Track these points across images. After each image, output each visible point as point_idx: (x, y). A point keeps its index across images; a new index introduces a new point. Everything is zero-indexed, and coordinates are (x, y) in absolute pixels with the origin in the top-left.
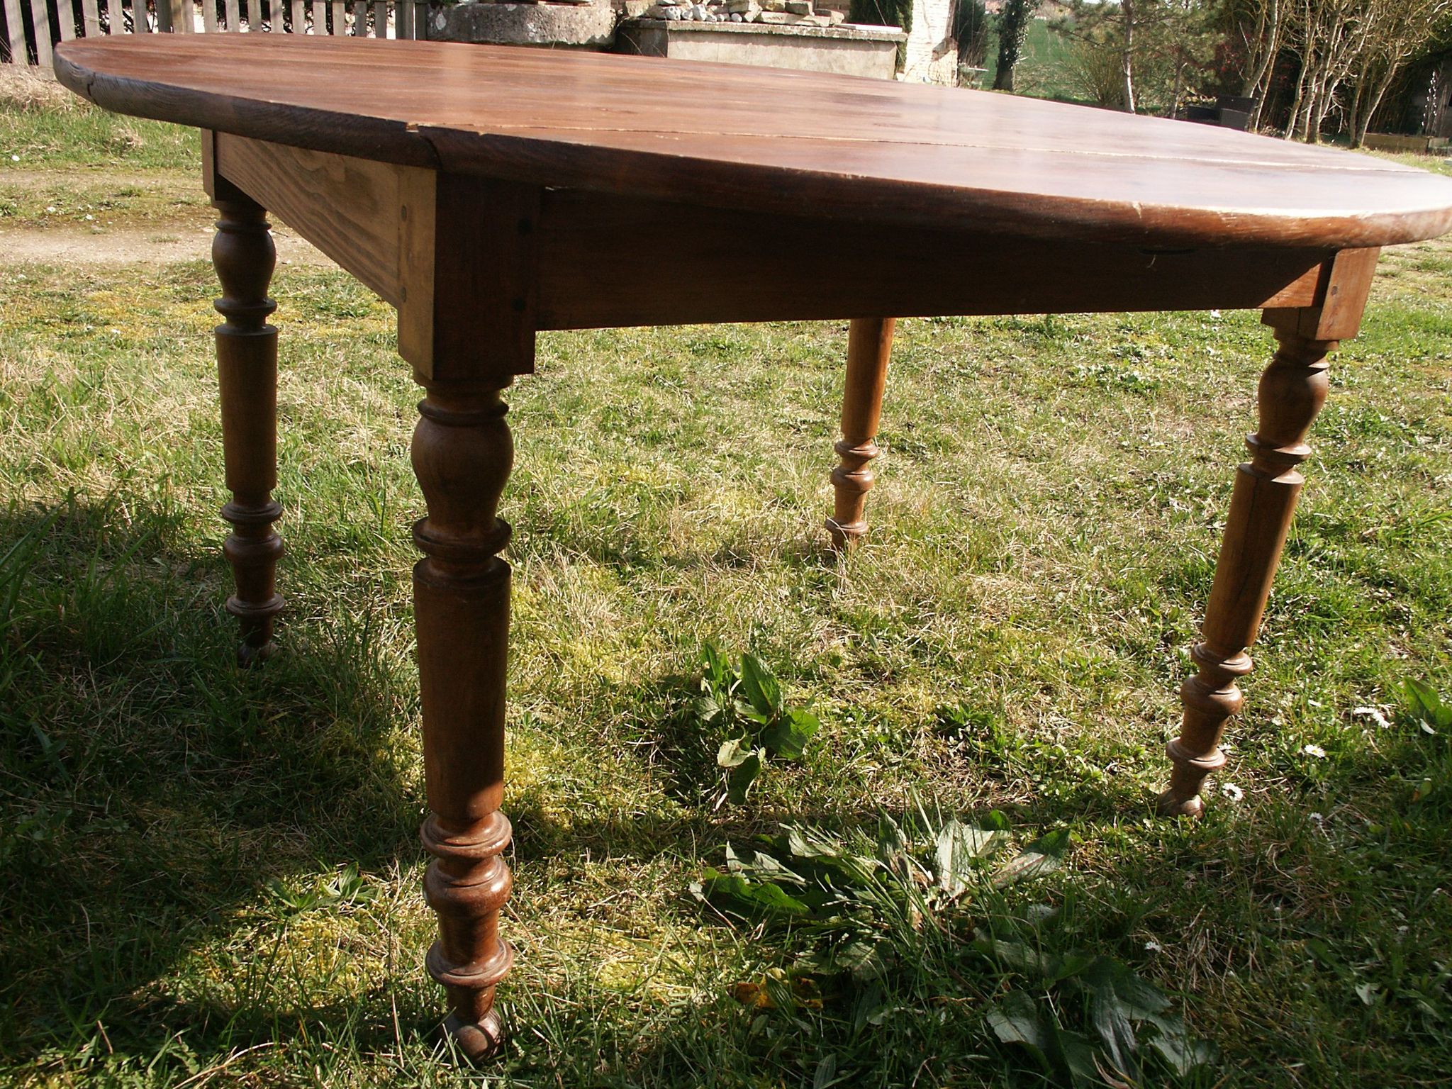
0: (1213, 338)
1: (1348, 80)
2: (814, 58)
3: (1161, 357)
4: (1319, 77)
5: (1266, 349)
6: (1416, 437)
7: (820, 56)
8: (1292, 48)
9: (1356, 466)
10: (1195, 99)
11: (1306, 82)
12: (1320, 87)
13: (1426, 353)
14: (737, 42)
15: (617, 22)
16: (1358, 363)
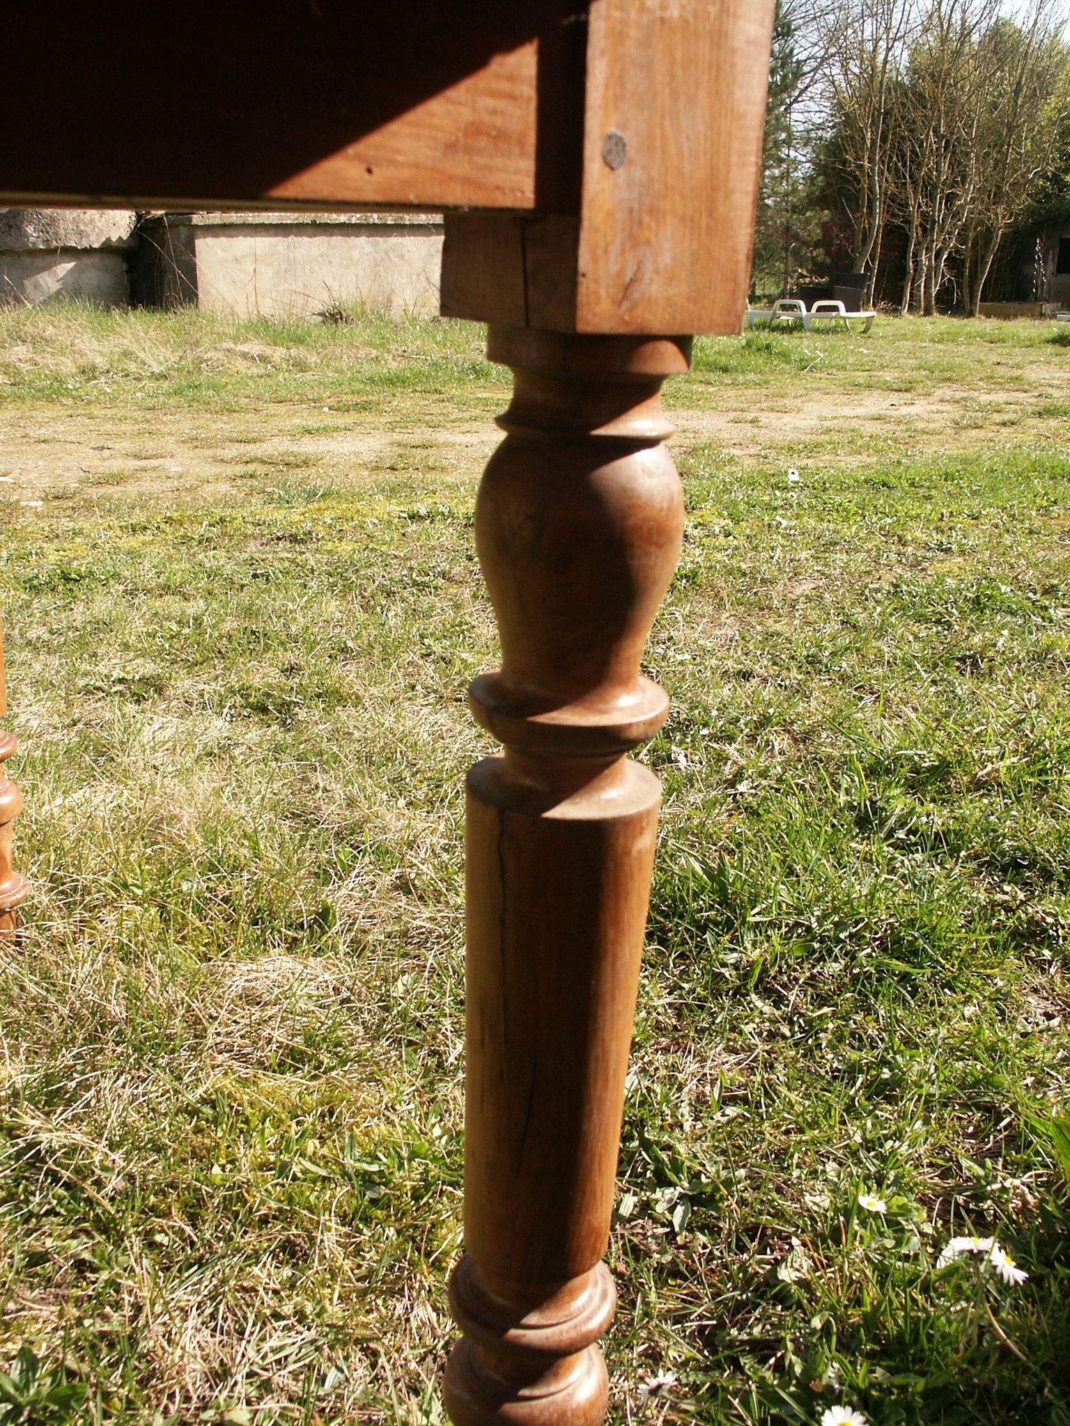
0: (787, 505)
1: (956, 252)
2: (368, 249)
3: (715, 536)
4: (928, 250)
5: (856, 513)
6: (1052, 611)
7: (375, 245)
8: (897, 222)
9: (969, 661)
10: (807, 280)
11: (916, 255)
12: (930, 260)
13: (1055, 502)
14: (276, 235)
15: (138, 221)
16: (973, 522)
